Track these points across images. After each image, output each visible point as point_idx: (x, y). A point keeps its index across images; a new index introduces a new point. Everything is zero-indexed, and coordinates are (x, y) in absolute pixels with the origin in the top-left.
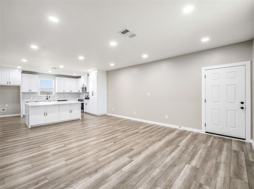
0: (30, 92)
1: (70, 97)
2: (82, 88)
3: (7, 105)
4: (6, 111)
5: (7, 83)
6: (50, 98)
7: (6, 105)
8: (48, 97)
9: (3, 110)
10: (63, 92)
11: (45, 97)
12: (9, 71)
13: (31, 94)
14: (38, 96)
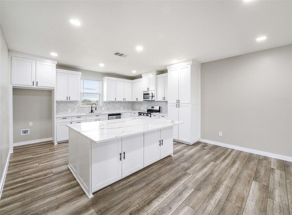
0: (68, 100)
1: (122, 108)
2: (144, 94)
3: (31, 124)
4: (29, 133)
5: (32, 84)
6: (96, 110)
8: (94, 109)
9: (25, 132)
10: (114, 100)
11: (88, 108)
12: (36, 62)
13: (69, 104)
14: (79, 106)
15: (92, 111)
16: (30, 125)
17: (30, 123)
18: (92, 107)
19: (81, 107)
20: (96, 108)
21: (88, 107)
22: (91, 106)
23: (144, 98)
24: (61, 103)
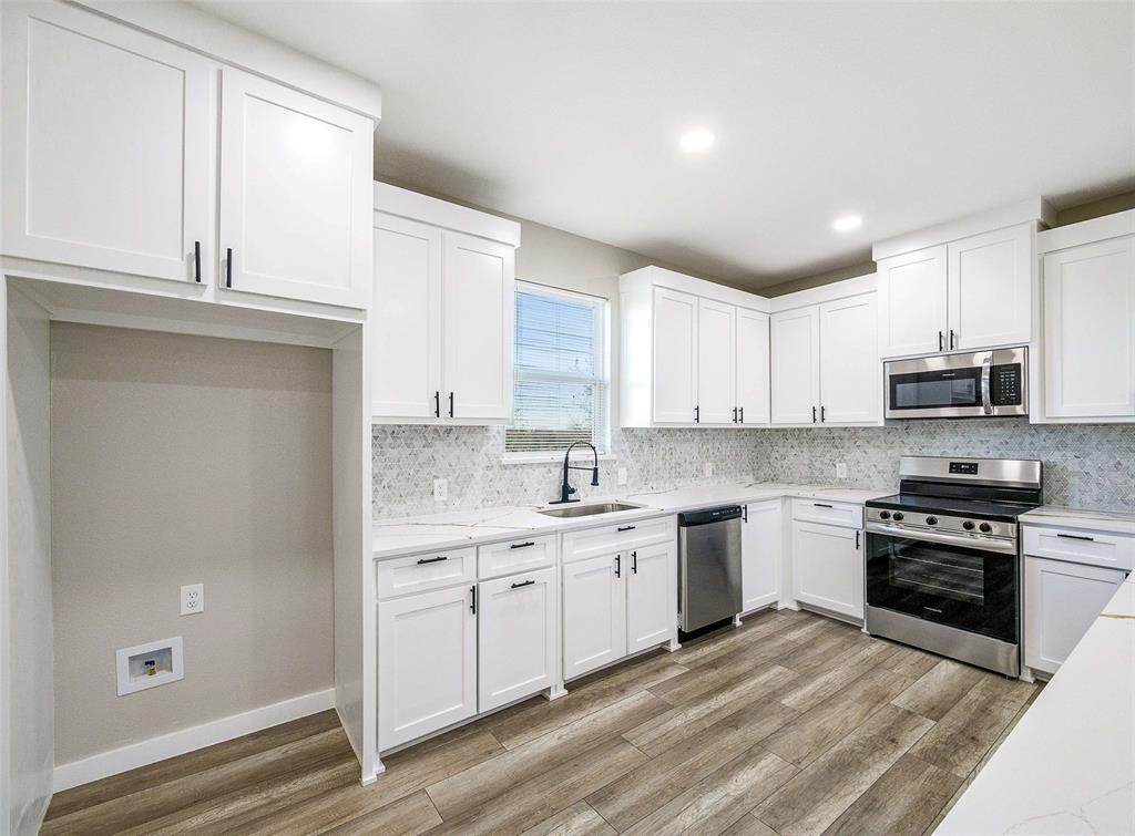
0: (442, 419)
2: (896, 380)
3: (192, 596)
4: (178, 669)
7: (185, 600)
9: (150, 663)
12: (220, 73)
13: (438, 444)
14: (495, 463)
15: (566, 492)
16: (185, 610)
17: (185, 590)
18: (566, 467)
19: (505, 467)
20: (596, 470)
21: (544, 465)
22: (560, 456)
23: (893, 406)
24: (390, 440)
